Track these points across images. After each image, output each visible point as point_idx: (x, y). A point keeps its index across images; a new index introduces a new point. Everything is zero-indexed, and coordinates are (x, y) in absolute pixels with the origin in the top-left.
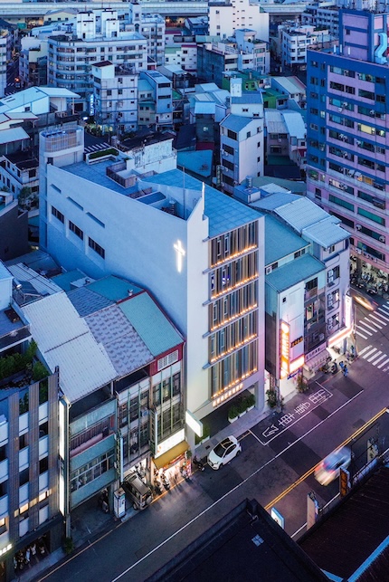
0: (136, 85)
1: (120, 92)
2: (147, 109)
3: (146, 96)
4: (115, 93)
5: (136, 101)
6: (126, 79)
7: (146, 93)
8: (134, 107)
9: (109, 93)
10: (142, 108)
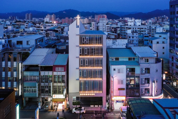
0: (138, 36)
1: (133, 37)
2: (141, 43)
3: (141, 40)
4: (131, 38)
5: (138, 41)
6: (135, 34)
7: (141, 39)
8: (137, 42)
9: (130, 37)
10: (139, 43)
